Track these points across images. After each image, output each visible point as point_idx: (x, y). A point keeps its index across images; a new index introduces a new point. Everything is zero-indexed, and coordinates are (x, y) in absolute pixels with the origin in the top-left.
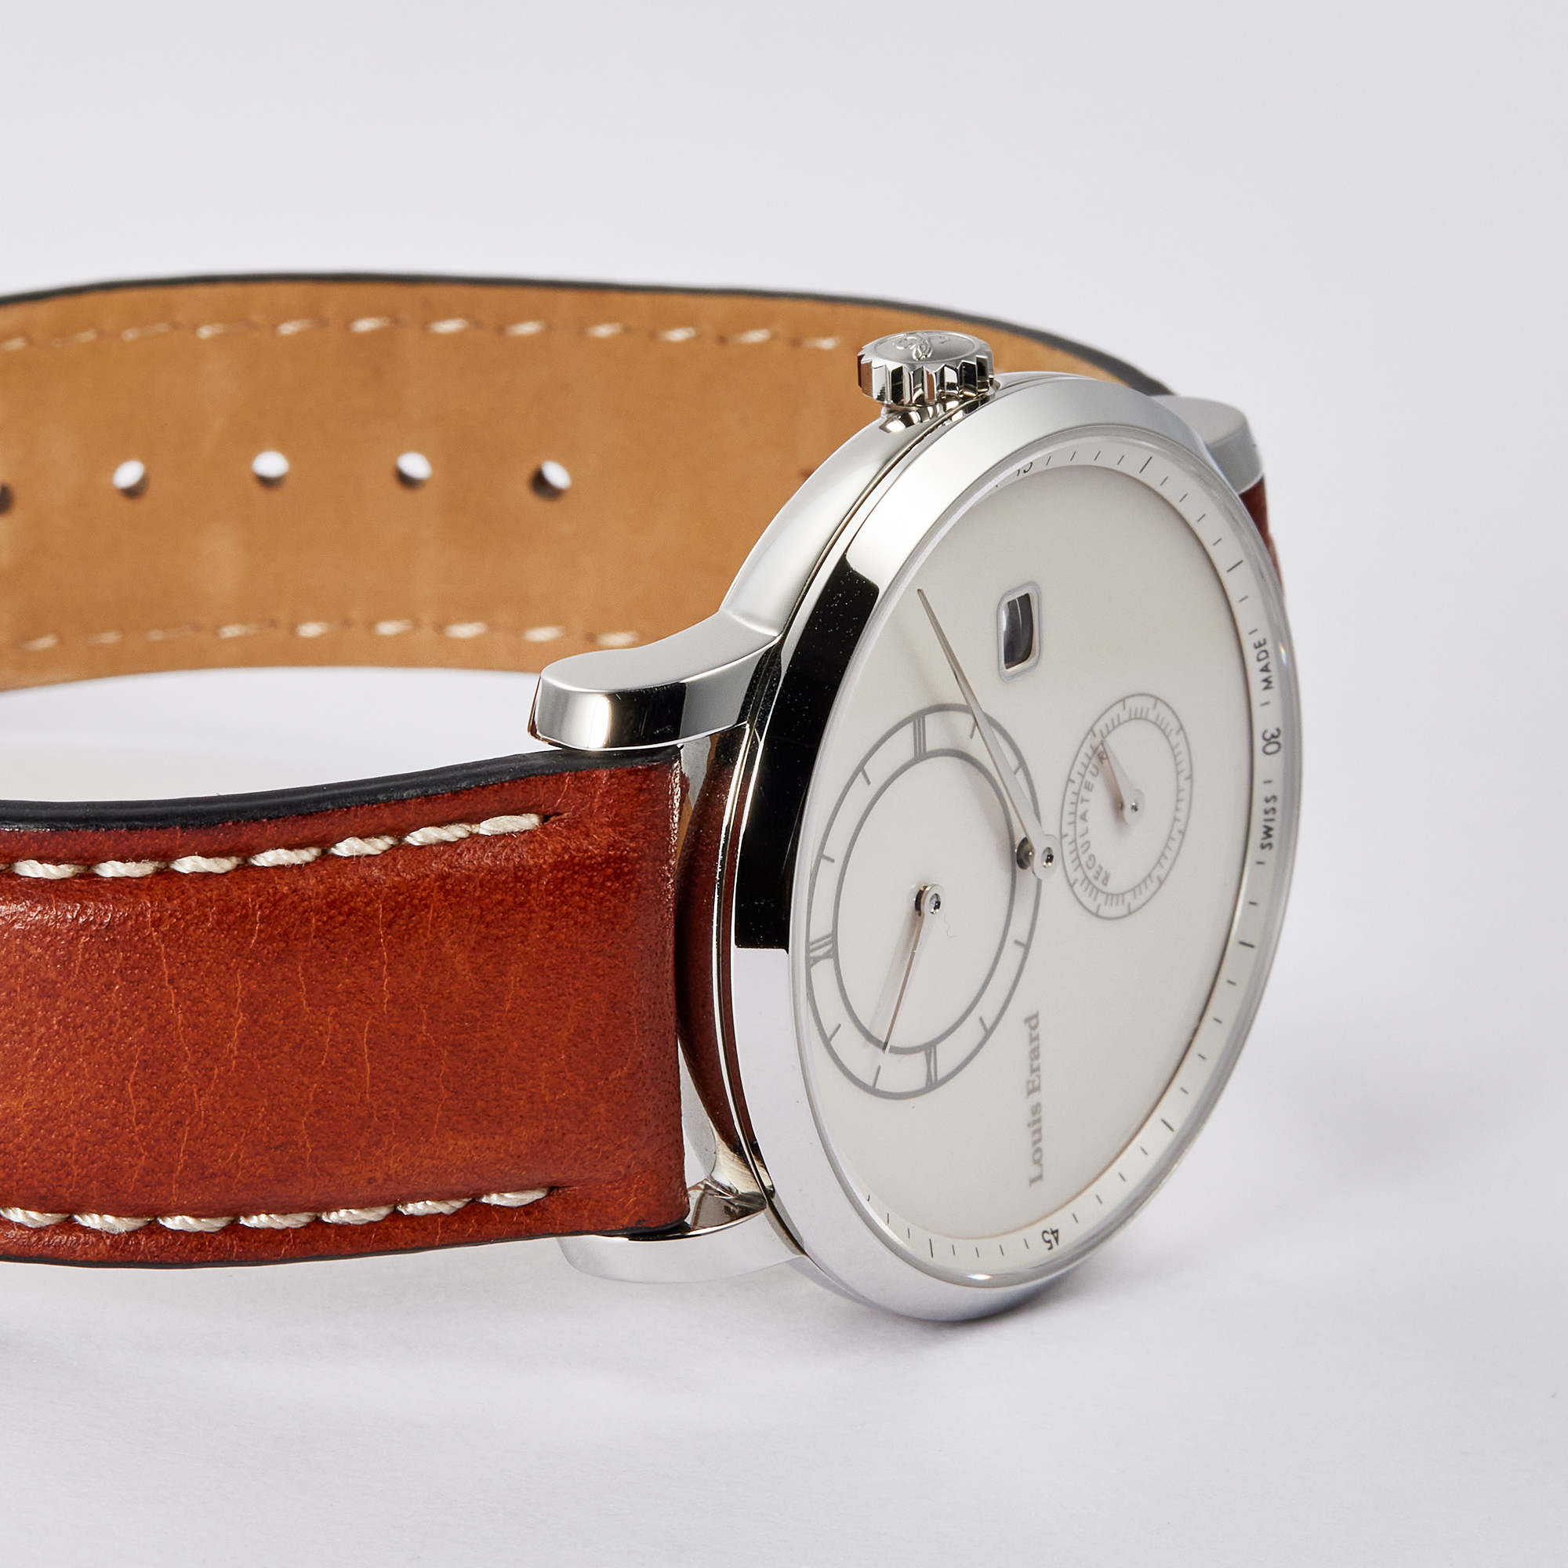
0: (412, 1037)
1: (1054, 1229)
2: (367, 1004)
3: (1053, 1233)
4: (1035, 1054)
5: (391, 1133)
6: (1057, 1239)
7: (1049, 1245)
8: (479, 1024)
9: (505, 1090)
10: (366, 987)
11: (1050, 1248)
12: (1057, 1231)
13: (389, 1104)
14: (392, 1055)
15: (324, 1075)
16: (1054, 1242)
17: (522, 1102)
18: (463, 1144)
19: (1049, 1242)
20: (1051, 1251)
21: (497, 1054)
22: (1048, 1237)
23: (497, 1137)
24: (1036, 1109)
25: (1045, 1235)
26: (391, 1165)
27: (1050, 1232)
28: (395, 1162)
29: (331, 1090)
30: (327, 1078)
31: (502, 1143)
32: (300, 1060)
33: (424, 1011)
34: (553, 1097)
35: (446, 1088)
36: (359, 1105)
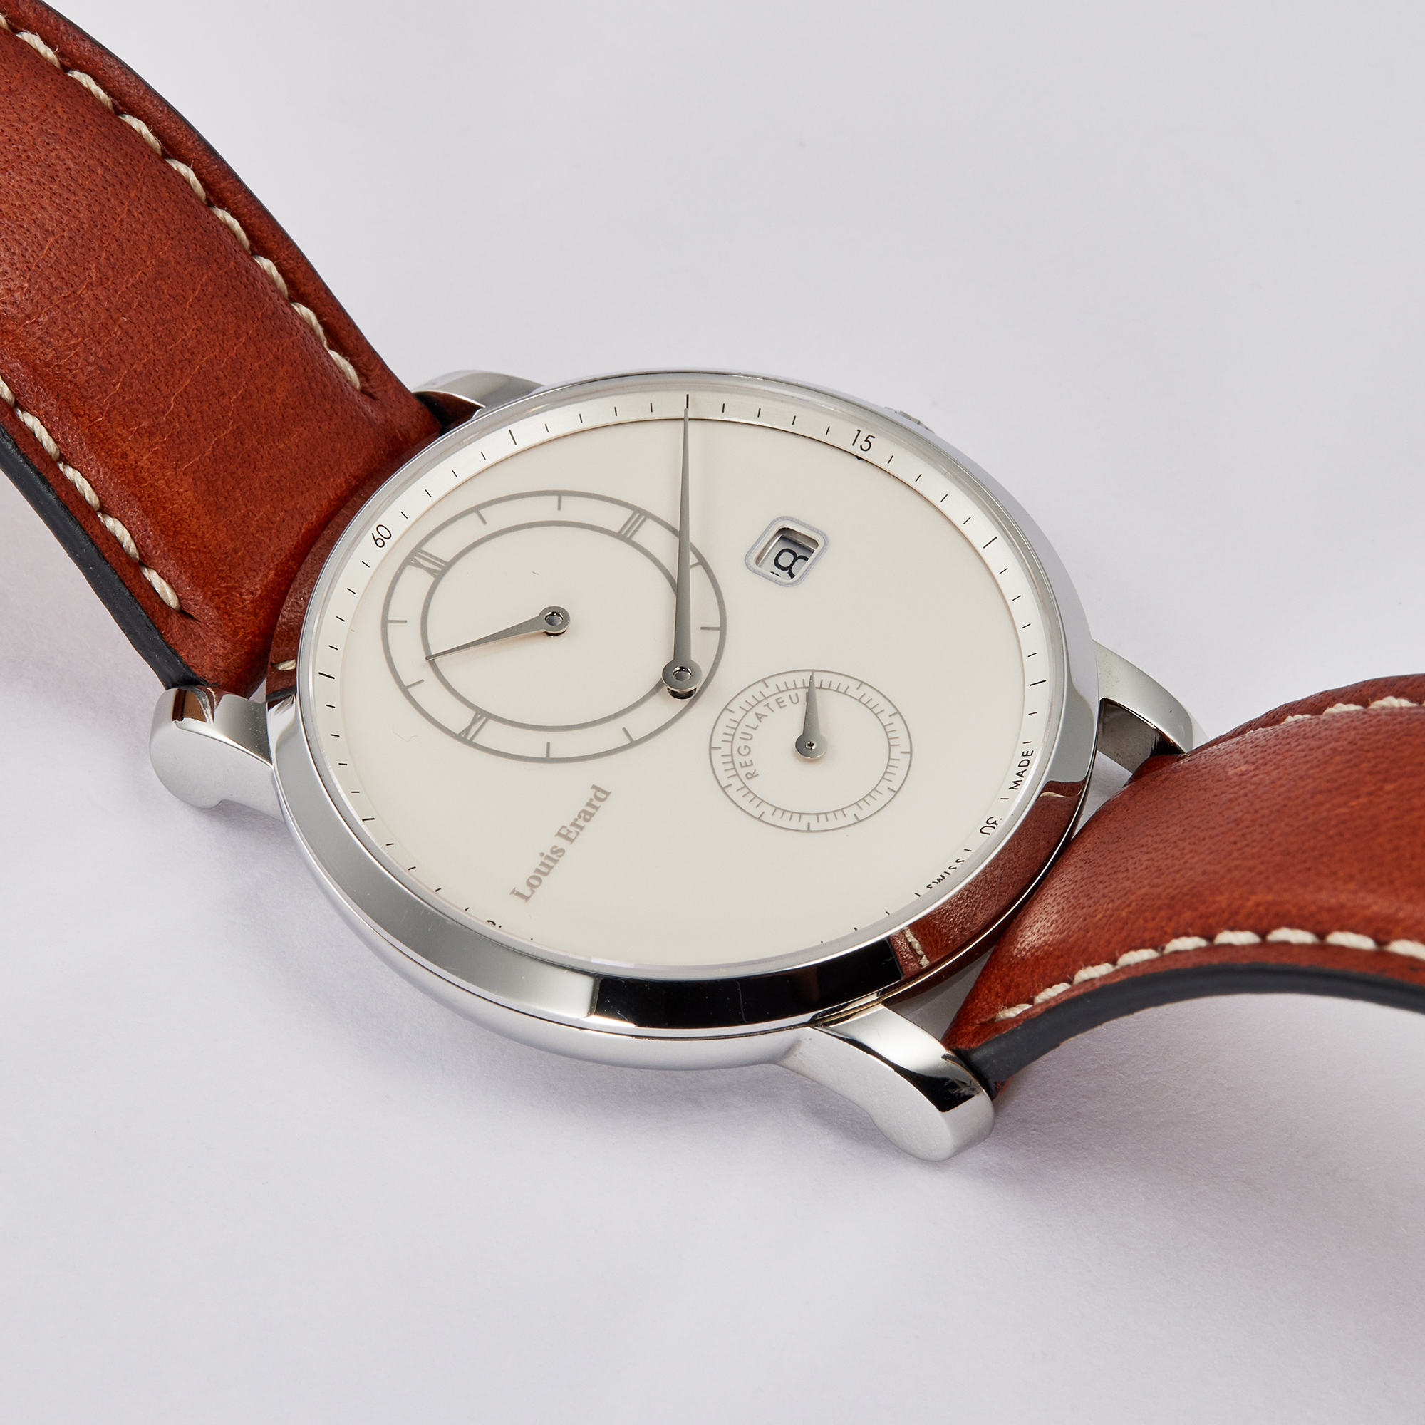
0: (223, 394)
2: (220, 344)
5: (164, 437)
8: (260, 435)
9: (238, 494)
10: (227, 333)
13: (179, 417)
14: (205, 390)
15: (163, 355)
17: (238, 513)
18: (190, 496)
21: (253, 467)
23: (208, 517)
26: (144, 458)
28: (148, 459)
29: (159, 369)
30: (163, 359)
31: (207, 525)
32: (159, 331)
33: (242, 388)
34: (255, 532)
35: (214, 448)
36: (164, 397)
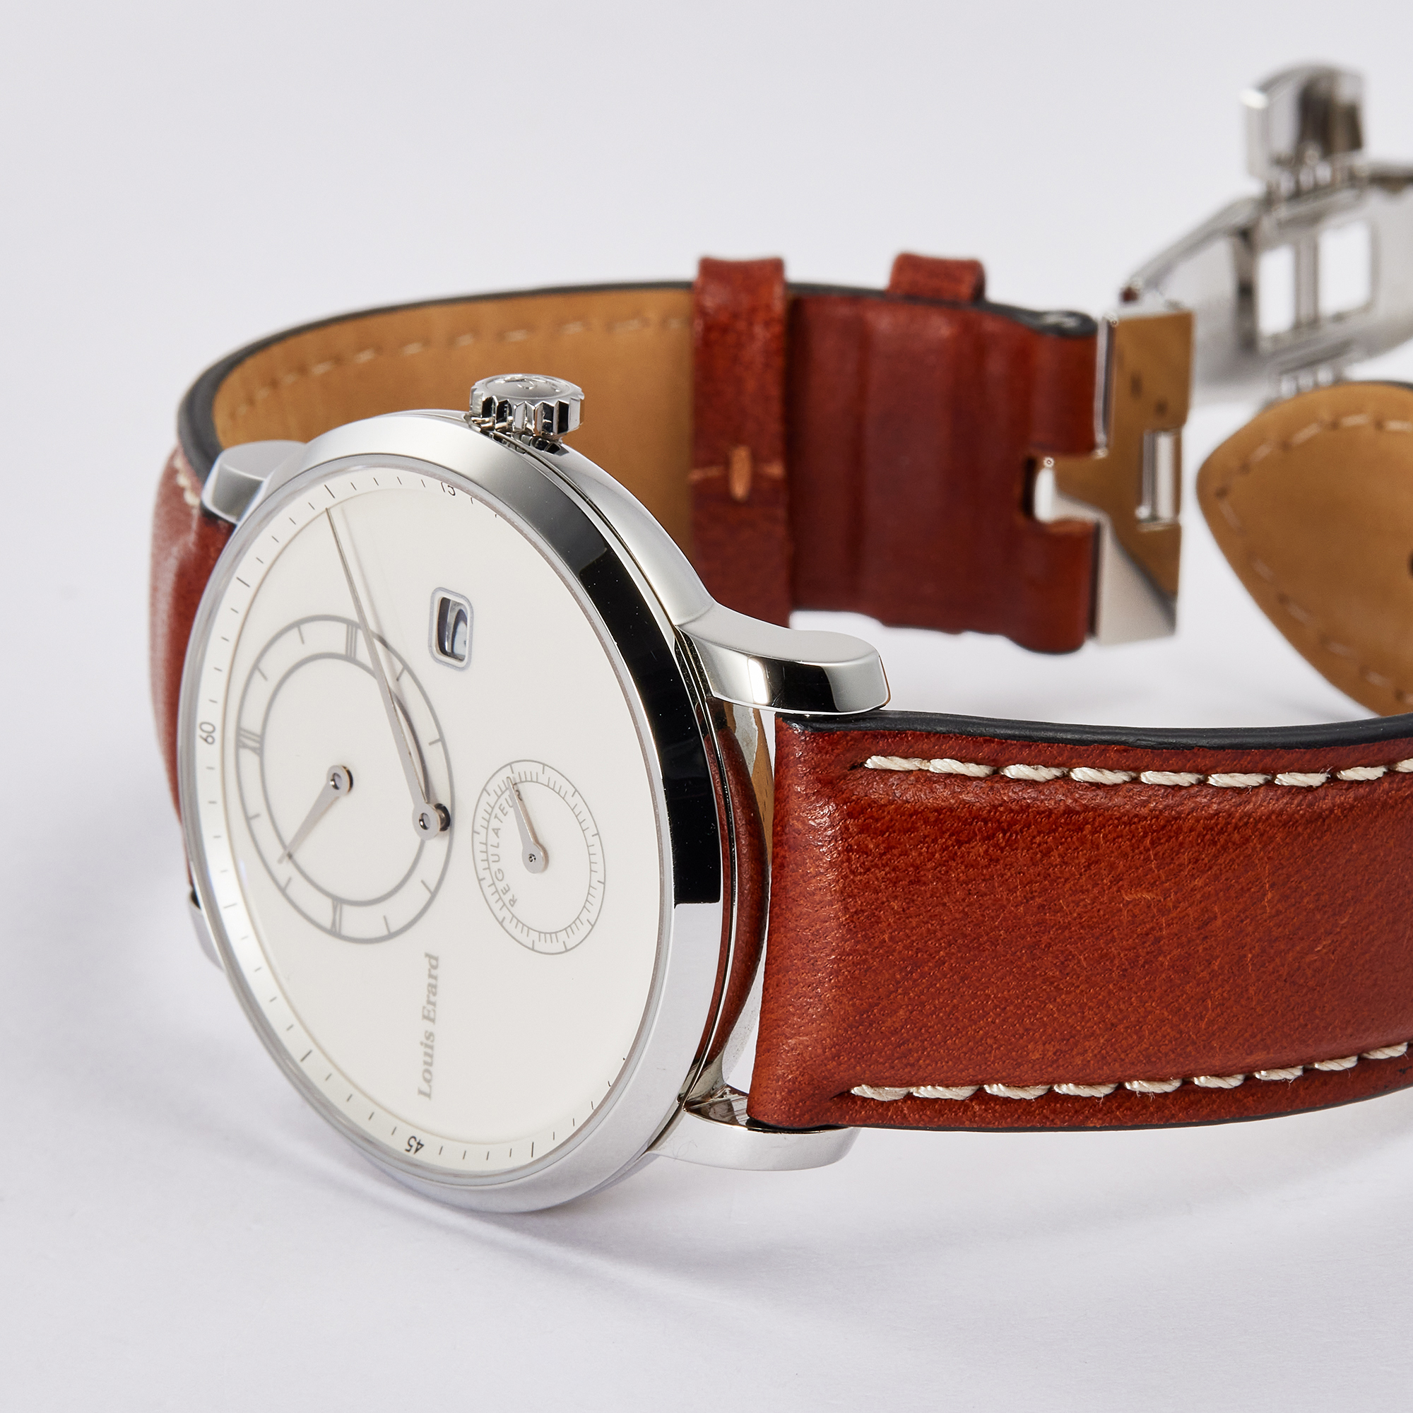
1: (421, 1142)
3: (419, 1143)
4: (432, 989)
6: (417, 1150)
7: (408, 1148)
11: (408, 1151)
12: (422, 1145)
16: (414, 1149)
19: (411, 1146)
20: (407, 1153)
22: (412, 1142)
24: (430, 1036)
25: (413, 1140)
27: (418, 1141)
